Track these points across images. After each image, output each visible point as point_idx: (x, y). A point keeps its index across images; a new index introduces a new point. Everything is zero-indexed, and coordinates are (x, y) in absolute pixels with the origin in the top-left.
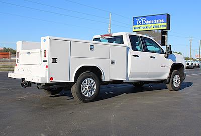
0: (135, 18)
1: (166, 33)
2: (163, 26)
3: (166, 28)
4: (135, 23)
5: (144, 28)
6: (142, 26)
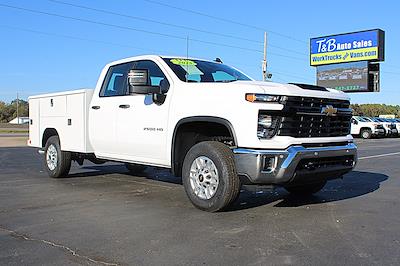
0: (313, 40)
1: (376, 68)
2: (370, 54)
3: (376, 57)
4: (314, 49)
5: (332, 58)
6: (329, 54)
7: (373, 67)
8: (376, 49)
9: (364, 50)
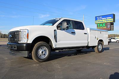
0: (96, 17)
1: (113, 24)
2: (111, 20)
3: (113, 21)
4: (96, 19)
5: (101, 22)
6: (100, 21)
7: (112, 24)
8: (113, 19)
9: (109, 20)
